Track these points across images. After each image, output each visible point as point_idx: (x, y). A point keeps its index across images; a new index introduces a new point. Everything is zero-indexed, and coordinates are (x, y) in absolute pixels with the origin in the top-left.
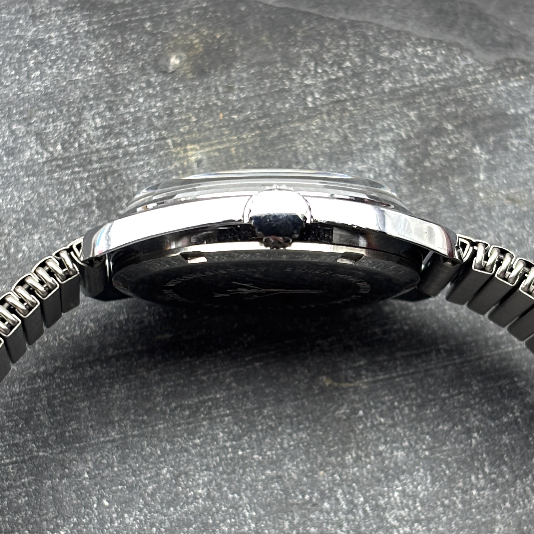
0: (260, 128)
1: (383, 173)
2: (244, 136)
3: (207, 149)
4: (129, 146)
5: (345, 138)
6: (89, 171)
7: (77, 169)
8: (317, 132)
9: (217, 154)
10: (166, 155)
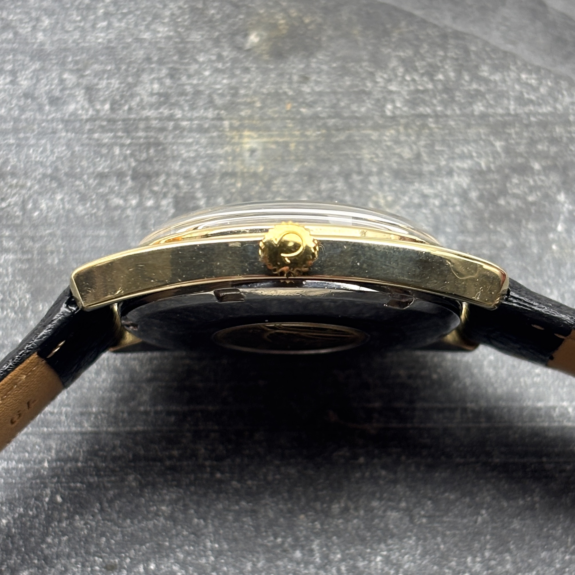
0: (327, 128)
1: (451, 203)
2: (308, 133)
3: (265, 140)
4: (183, 119)
5: (418, 156)
6: (132, 138)
8: (389, 144)
9: (274, 146)
10: (219, 137)
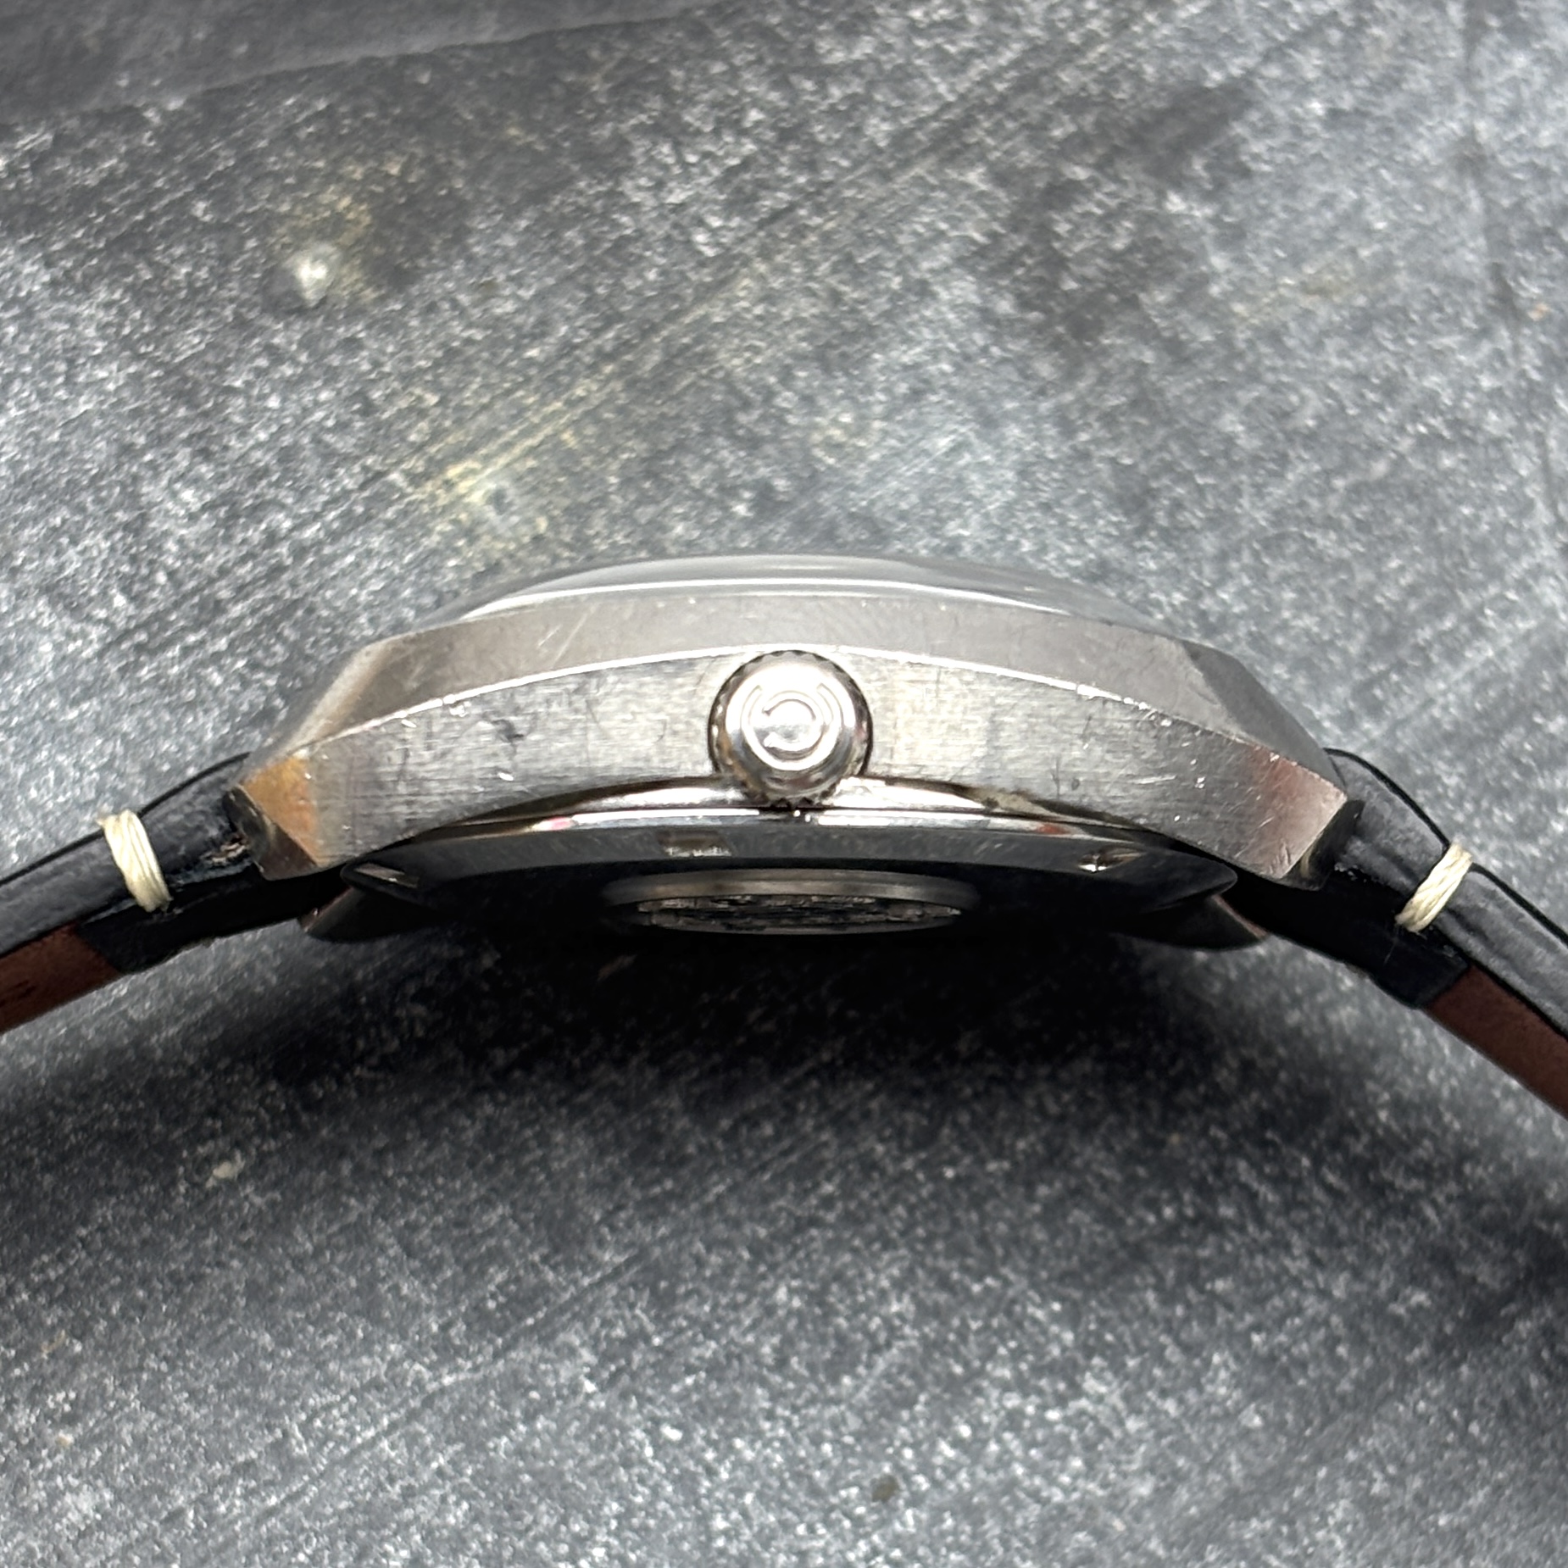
0: (610, 357)
1: (973, 349)
2: (580, 392)
4: (298, 527)
5: (836, 297)
6: (227, 631)
7: (192, 639)
8: (758, 310)
9: (531, 463)
10: (404, 513)
